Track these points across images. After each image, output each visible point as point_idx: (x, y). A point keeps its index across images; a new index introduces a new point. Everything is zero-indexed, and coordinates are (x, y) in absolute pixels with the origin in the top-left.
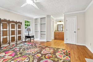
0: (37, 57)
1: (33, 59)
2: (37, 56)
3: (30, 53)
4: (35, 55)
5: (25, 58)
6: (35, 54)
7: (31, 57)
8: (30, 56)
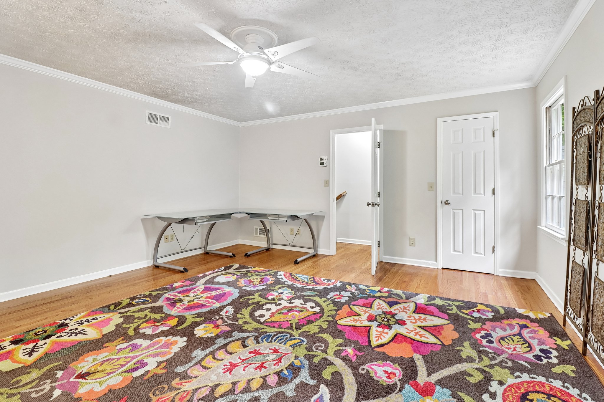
0: (220, 322)
1: (238, 316)
2: (217, 327)
3: (256, 338)
4: (227, 329)
5: (273, 319)
6: (227, 335)
7: (246, 323)
8: (255, 325)
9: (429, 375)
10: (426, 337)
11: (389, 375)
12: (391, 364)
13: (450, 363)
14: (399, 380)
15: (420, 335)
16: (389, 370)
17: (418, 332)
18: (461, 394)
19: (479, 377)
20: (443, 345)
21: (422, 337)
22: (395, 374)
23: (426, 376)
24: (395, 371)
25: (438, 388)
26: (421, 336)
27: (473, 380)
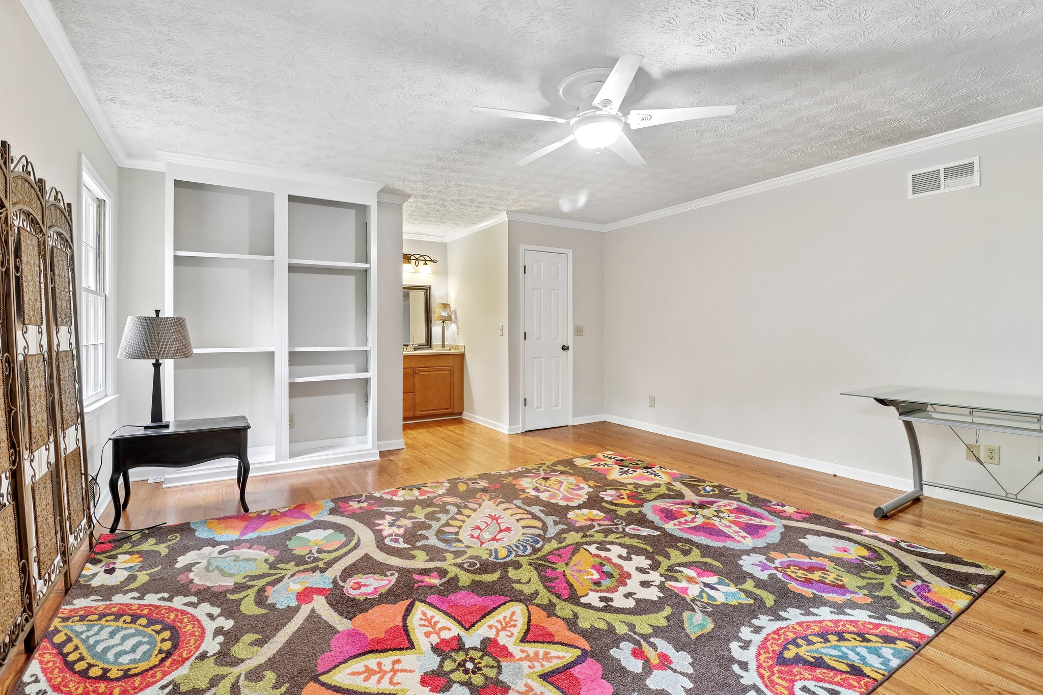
9: (313, 611)
10: (358, 674)
11: (359, 586)
12: (369, 597)
13: (289, 647)
14: (343, 587)
15: (374, 672)
16: (363, 590)
17: (381, 678)
18: (264, 611)
19: (238, 650)
20: (315, 679)
21: (363, 669)
22: (355, 589)
23: (316, 608)
24: (358, 592)
25: (294, 603)
26: (369, 672)
27: (248, 638)
